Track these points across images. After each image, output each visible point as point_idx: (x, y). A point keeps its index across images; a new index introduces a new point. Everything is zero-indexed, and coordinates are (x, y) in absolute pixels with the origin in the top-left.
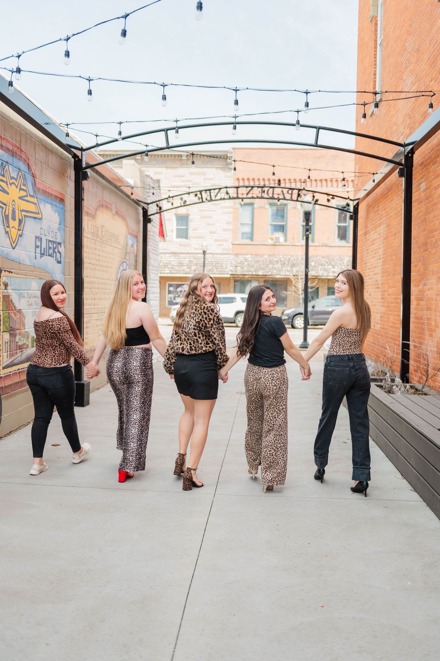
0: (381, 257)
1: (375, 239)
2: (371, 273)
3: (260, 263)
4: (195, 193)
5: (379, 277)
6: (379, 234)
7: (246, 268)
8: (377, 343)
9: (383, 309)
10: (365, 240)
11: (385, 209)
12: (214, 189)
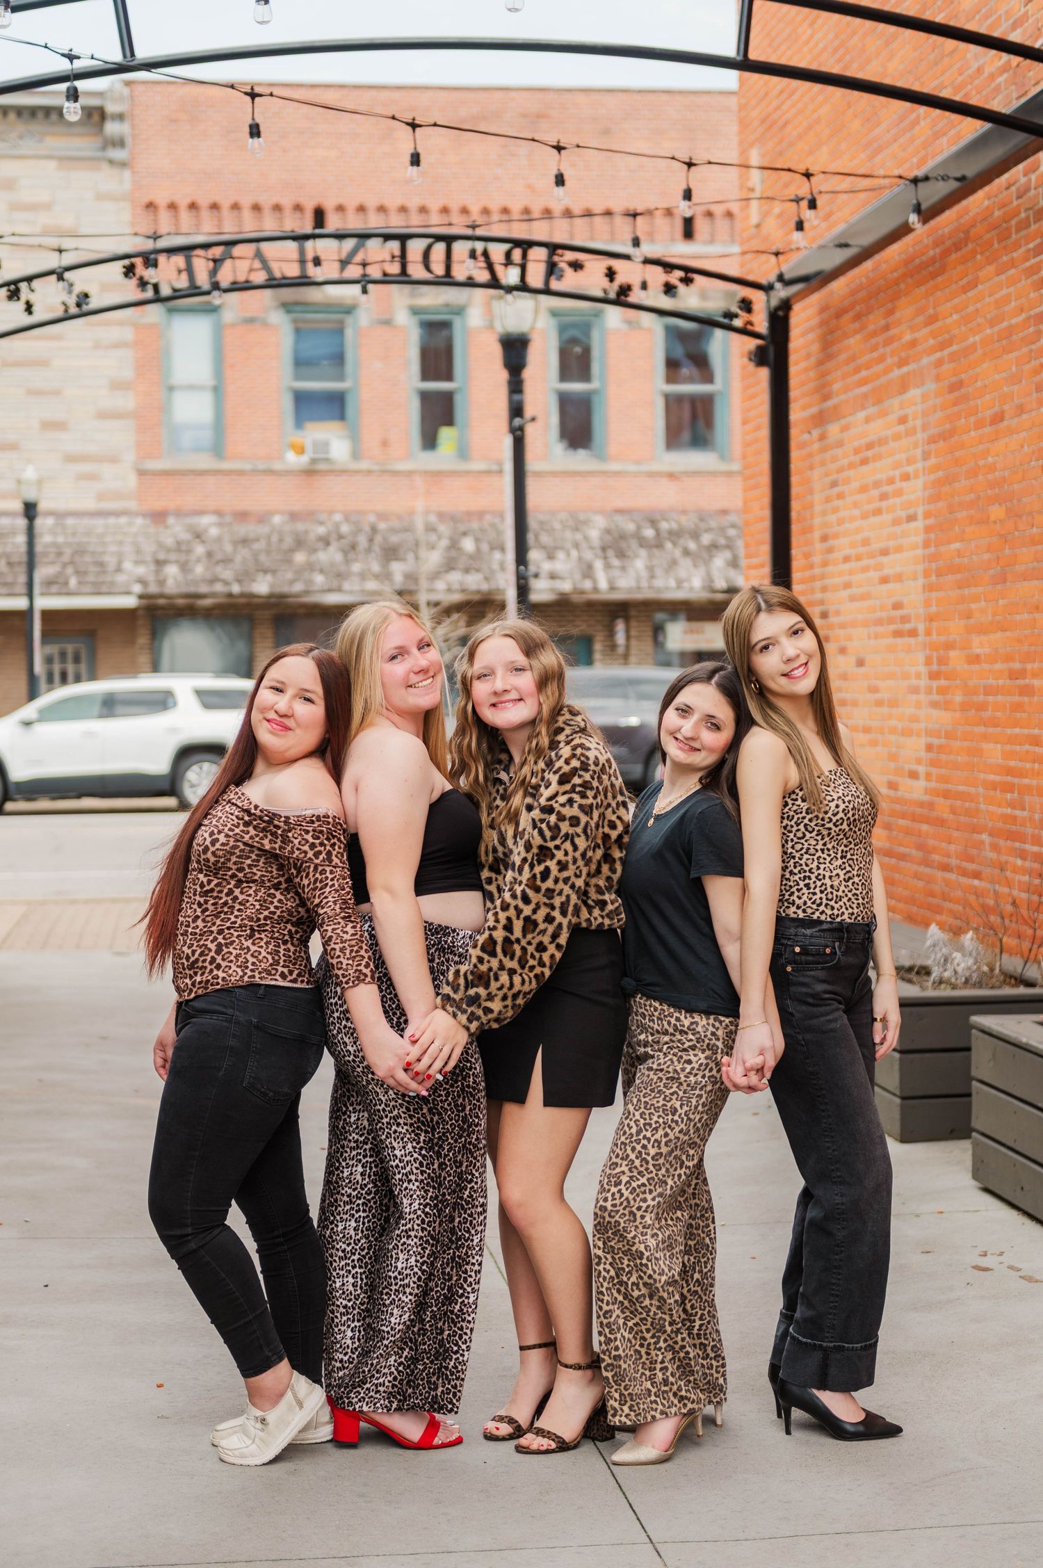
0: (920, 511)
1: (882, 442)
2: (860, 577)
3: (256, 546)
4: (127, 262)
5: (912, 594)
6: (903, 420)
7: (199, 570)
8: (914, 852)
9: (943, 718)
10: (816, 446)
11: (932, 320)
12: (206, 246)
